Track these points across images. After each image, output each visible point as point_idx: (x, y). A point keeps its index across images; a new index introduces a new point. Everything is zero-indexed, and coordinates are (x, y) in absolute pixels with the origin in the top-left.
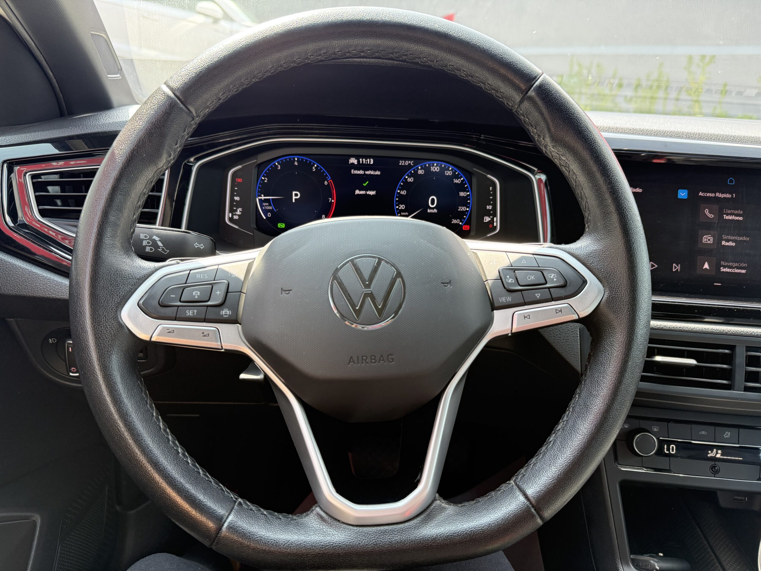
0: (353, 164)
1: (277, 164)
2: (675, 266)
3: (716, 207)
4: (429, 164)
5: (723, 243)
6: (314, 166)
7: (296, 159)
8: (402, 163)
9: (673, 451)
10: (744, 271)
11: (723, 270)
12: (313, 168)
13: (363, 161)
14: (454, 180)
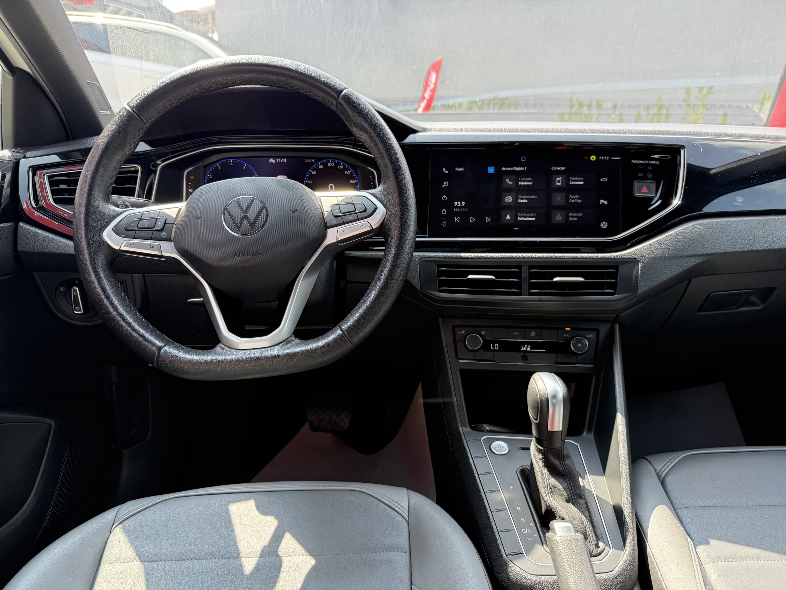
0: (272, 163)
1: (218, 165)
2: (487, 219)
3: (514, 177)
4: (326, 161)
5: (519, 201)
6: (244, 166)
7: (231, 161)
8: (307, 161)
9: (497, 348)
10: (534, 219)
11: (519, 219)
12: (244, 167)
13: (279, 161)
14: (345, 172)
